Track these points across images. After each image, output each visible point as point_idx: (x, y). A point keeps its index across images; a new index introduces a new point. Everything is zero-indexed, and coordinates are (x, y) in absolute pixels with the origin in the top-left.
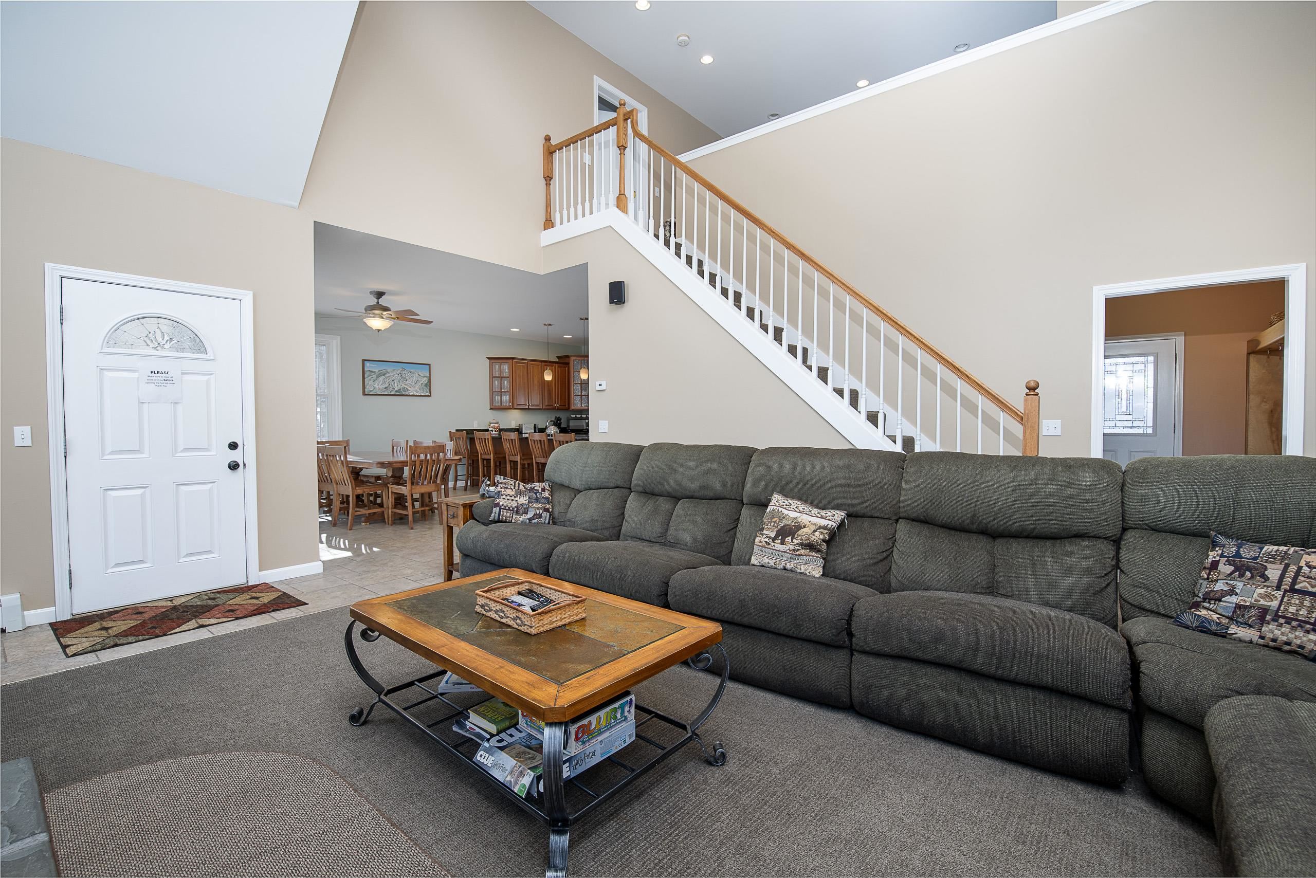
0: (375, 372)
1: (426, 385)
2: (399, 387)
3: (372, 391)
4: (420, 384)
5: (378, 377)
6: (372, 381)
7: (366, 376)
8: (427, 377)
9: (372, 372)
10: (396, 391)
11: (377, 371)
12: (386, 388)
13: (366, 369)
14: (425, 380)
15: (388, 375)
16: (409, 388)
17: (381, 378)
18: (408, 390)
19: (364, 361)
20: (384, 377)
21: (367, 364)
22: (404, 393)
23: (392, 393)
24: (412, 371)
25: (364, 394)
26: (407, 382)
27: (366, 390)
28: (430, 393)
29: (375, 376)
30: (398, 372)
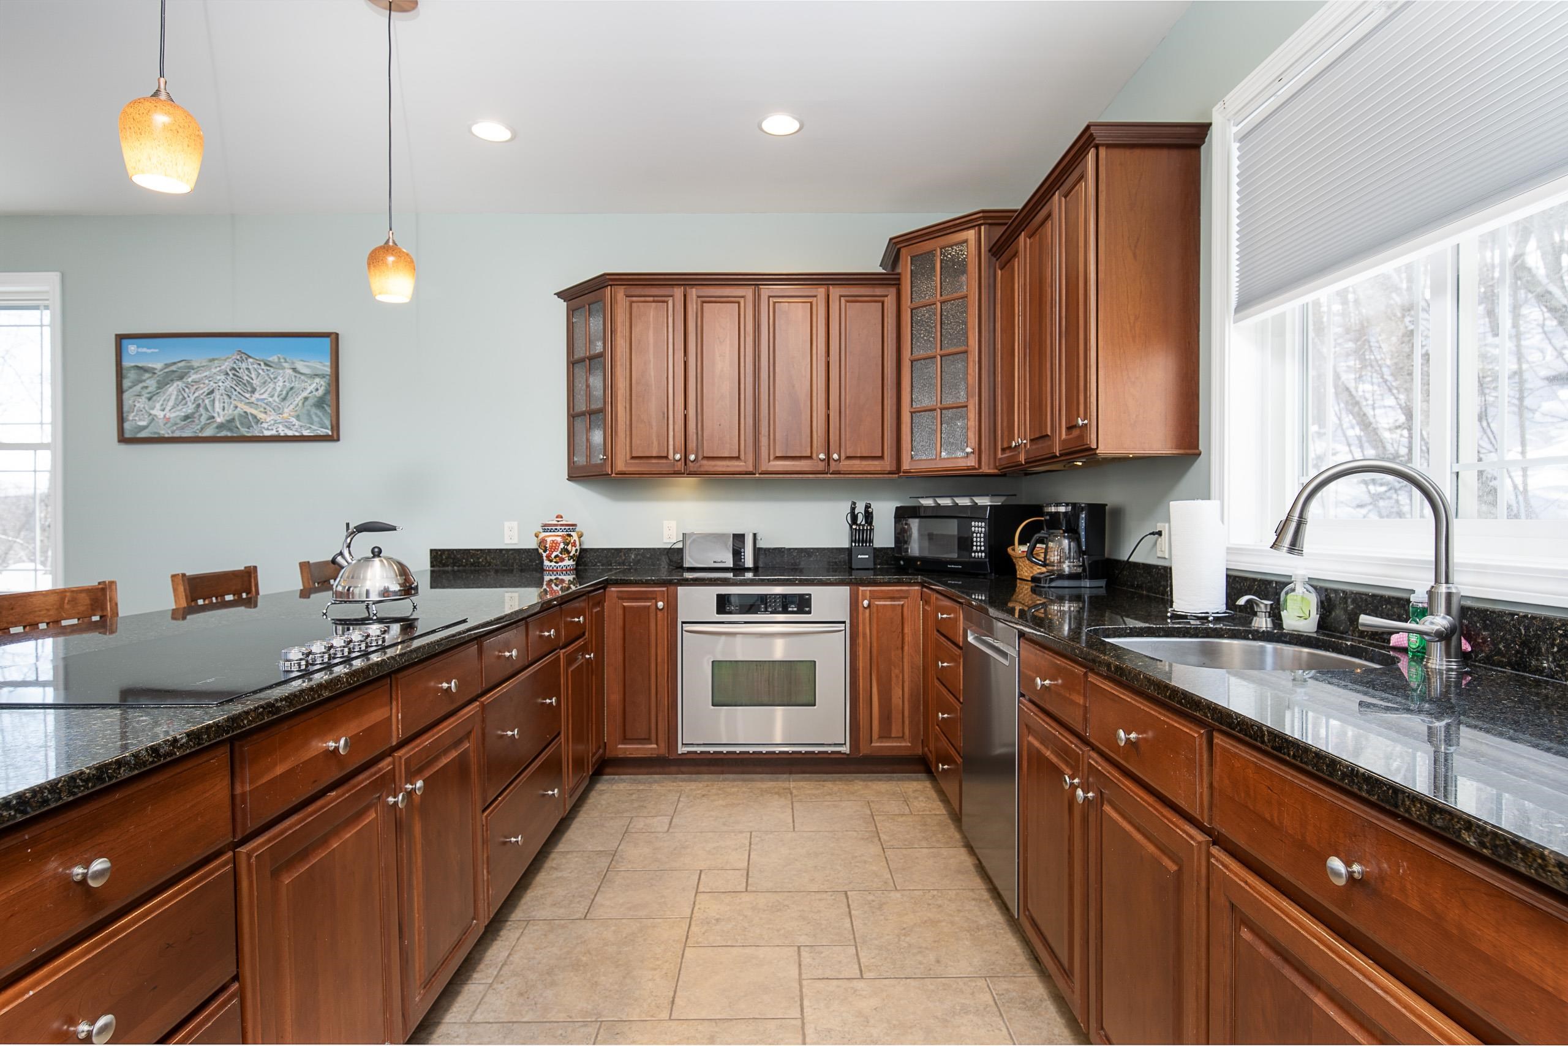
0: (152, 371)
1: (320, 403)
2: (230, 412)
3: (145, 428)
4: (299, 399)
5: (162, 384)
6: (143, 399)
7: (126, 383)
8: (323, 376)
9: (145, 370)
10: (221, 426)
11: (158, 366)
12: (186, 417)
13: (127, 363)
14: (316, 387)
15: (194, 377)
16: (261, 416)
17: (173, 389)
18: (258, 421)
19: (120, 338)
20: (179, 383)
21: (131, 348)
22: (244, 431)
23: (208, 432)
24: (274, 359)
25: (123, 439)
26: (257, 395)
27: (127, 425)
28: (336, 426)
29: (152, 384)
30: (227, 365)
